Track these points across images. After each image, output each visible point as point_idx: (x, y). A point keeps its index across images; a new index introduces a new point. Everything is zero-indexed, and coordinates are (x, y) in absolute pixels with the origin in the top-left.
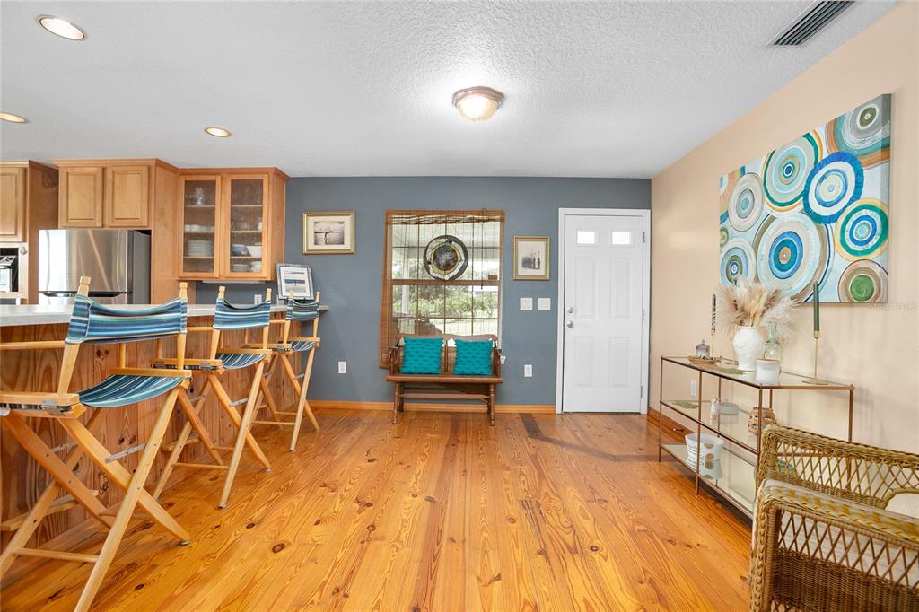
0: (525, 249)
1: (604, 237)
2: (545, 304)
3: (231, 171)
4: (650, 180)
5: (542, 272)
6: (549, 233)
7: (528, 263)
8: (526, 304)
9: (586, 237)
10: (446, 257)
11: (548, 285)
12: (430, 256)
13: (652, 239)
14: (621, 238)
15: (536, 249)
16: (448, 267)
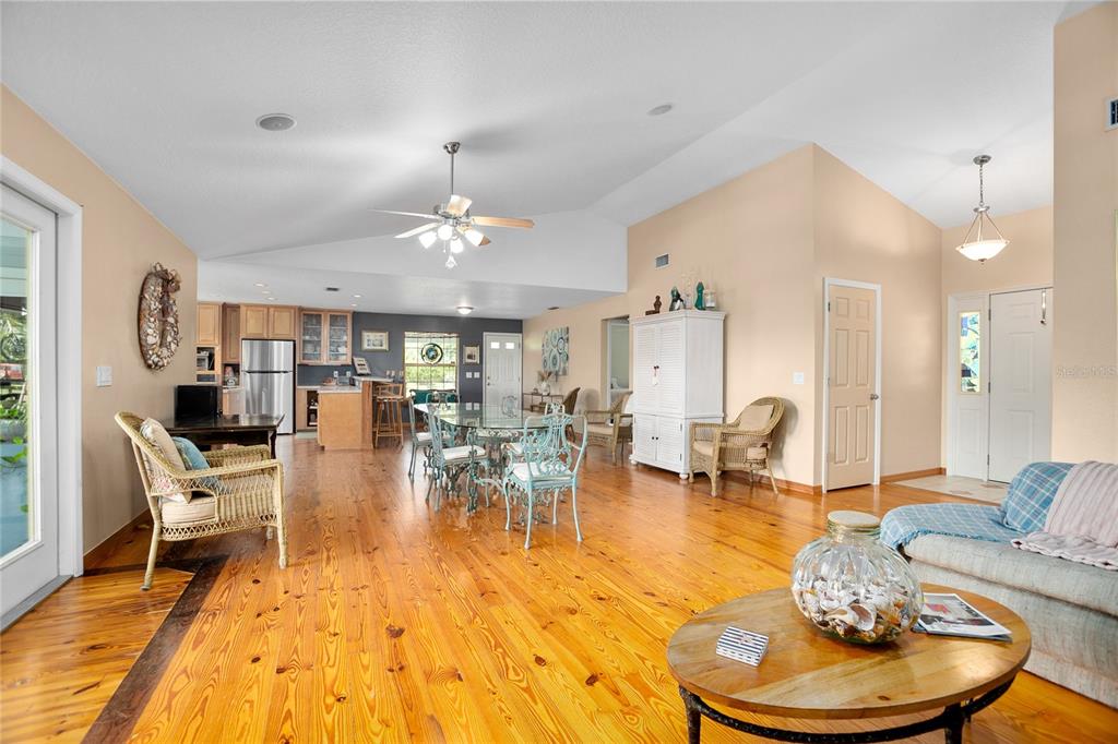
0: (468, 350)
1: (502, 345)
2: (477, 375)
3: (329, 311)
4: (521, 321)
5: (477, 360)
6: (479, 343)
7: (470, 357)
8: (469, 375)
9: (495, 345)
10: (432, 353)
11: (479, 367)
12: (424, 353)
13: (522, 346)
14: (510, 346)
15: (474, 350)
16: (433, 358)
